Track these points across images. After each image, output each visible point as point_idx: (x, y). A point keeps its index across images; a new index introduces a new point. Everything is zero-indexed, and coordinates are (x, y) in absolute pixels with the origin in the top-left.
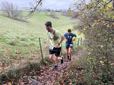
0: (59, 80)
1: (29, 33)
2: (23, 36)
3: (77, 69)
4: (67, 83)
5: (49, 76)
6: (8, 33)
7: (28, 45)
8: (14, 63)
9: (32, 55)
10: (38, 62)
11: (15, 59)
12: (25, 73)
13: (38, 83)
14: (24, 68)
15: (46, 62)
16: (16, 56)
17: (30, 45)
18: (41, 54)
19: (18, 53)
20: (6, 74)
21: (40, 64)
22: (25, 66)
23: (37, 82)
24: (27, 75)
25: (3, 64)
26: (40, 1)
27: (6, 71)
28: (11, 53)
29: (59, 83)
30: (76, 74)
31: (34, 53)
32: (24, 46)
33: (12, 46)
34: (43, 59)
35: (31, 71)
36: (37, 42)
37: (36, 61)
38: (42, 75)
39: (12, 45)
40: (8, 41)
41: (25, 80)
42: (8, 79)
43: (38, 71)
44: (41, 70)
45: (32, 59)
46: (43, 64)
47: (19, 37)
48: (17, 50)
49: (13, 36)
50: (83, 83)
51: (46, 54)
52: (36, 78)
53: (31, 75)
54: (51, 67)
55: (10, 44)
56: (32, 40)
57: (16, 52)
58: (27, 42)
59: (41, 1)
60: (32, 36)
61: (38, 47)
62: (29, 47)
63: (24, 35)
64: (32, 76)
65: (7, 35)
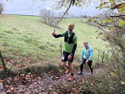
6: (41, 38)
7: (55, 51)
9: (56, 59)
10: (58, 66)
11: (41, 60)
14: (44, 67)
16: (42, 58)
26: (66, 12)
28: (39, 54)
31: (58, 58)
32: (52, 51)
33: (41, 50)
35: (49, 71)
37: (56, 64)
40: (39, 45)
46: (62, 68)
47: (49, 42)
49: (44, 41)
55: (40, 48)
57: (43, 54)
58: (54, 48)
63: (54, 41)
65: (40, 40)
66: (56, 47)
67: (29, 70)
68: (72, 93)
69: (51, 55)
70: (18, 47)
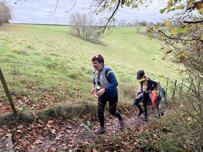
6: (72, 61)
11: (71, 97)
12: (77, 115)
14: (78, 109)
16: (73, 93)
19: (76, 89)
22: (80, 105)
24: (79, 117)
25: (55, 99)
27: (55, 106)
28: (68, 87)
30: (153, 135)
32: (89, 82)
33: (72, 80)
35: (85, 115)
39: (72, 78)
40: (68, 72)
42: (56, 116)
47: (85, 67)
48: (77, 86)
49: (77, 66)
53: (84, 119)
55: (70, 76)
57: (75, 87)
65: (70, 64)
67: (52, 113)
68: (122, 150)
69: (88, 87)
70: (35, 76)
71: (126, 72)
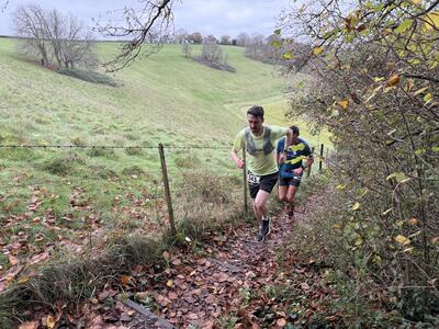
0: (236, 309)
1: (119, 126)
2: (98, 136)
3: (304, 266)
4: (269, 321)
5: (197, 291)
6: (40, 127)
7: (118, 172)
8: (62, 242)
9: (133, 211)
10: (156, 240)
11: (69, 228)
12: (106, 280)
13: (155, 320)
14: (104, 262)
15: (188, 239)
16: (71, 216)
17: (123, 173)
18: (165, 207)
19: (77, 201)
20: (36, 285)
21: (164, 246)
22: (104, 252)
23: (153, 316)
24: (113, 287)
25: (24, 244)
26: (165, 4)
27: (32, 274)
28: (53, 201)
29: (235, 319)
30: (300, 287)
31: (139, 204)
32: (103, 177)
33: (56, 177)
34: (173, 227)
36: (150, 162)
37: (149, 236)
38: (169, 289)
39: (54, 172)
40: (40, 157)
41: (107, 305)
42: (41, 304)
43: (156, 271)
44: (168, 271)
45: (133, 227)
46: (176, 245)
47: (81, 140)
48: (76, 193)
49: (59, 137)
50: (329, 321)
51: (185, 208)
52: (148, 300)
53: (128, 287)
54: (205, 256)
55: (48, 168)
56: (132, 152)
57: (71, 197)
58: (113, 162)
59: (168, 4)
60: (131, 138)
61: (155, 182)
62: (120, 181)
63: (101, 132)
64: (132, 291)
65: (36, 135)
66: (116, 158)
67: (27, 298)
69: (106, 193)
71: (180, 144)
